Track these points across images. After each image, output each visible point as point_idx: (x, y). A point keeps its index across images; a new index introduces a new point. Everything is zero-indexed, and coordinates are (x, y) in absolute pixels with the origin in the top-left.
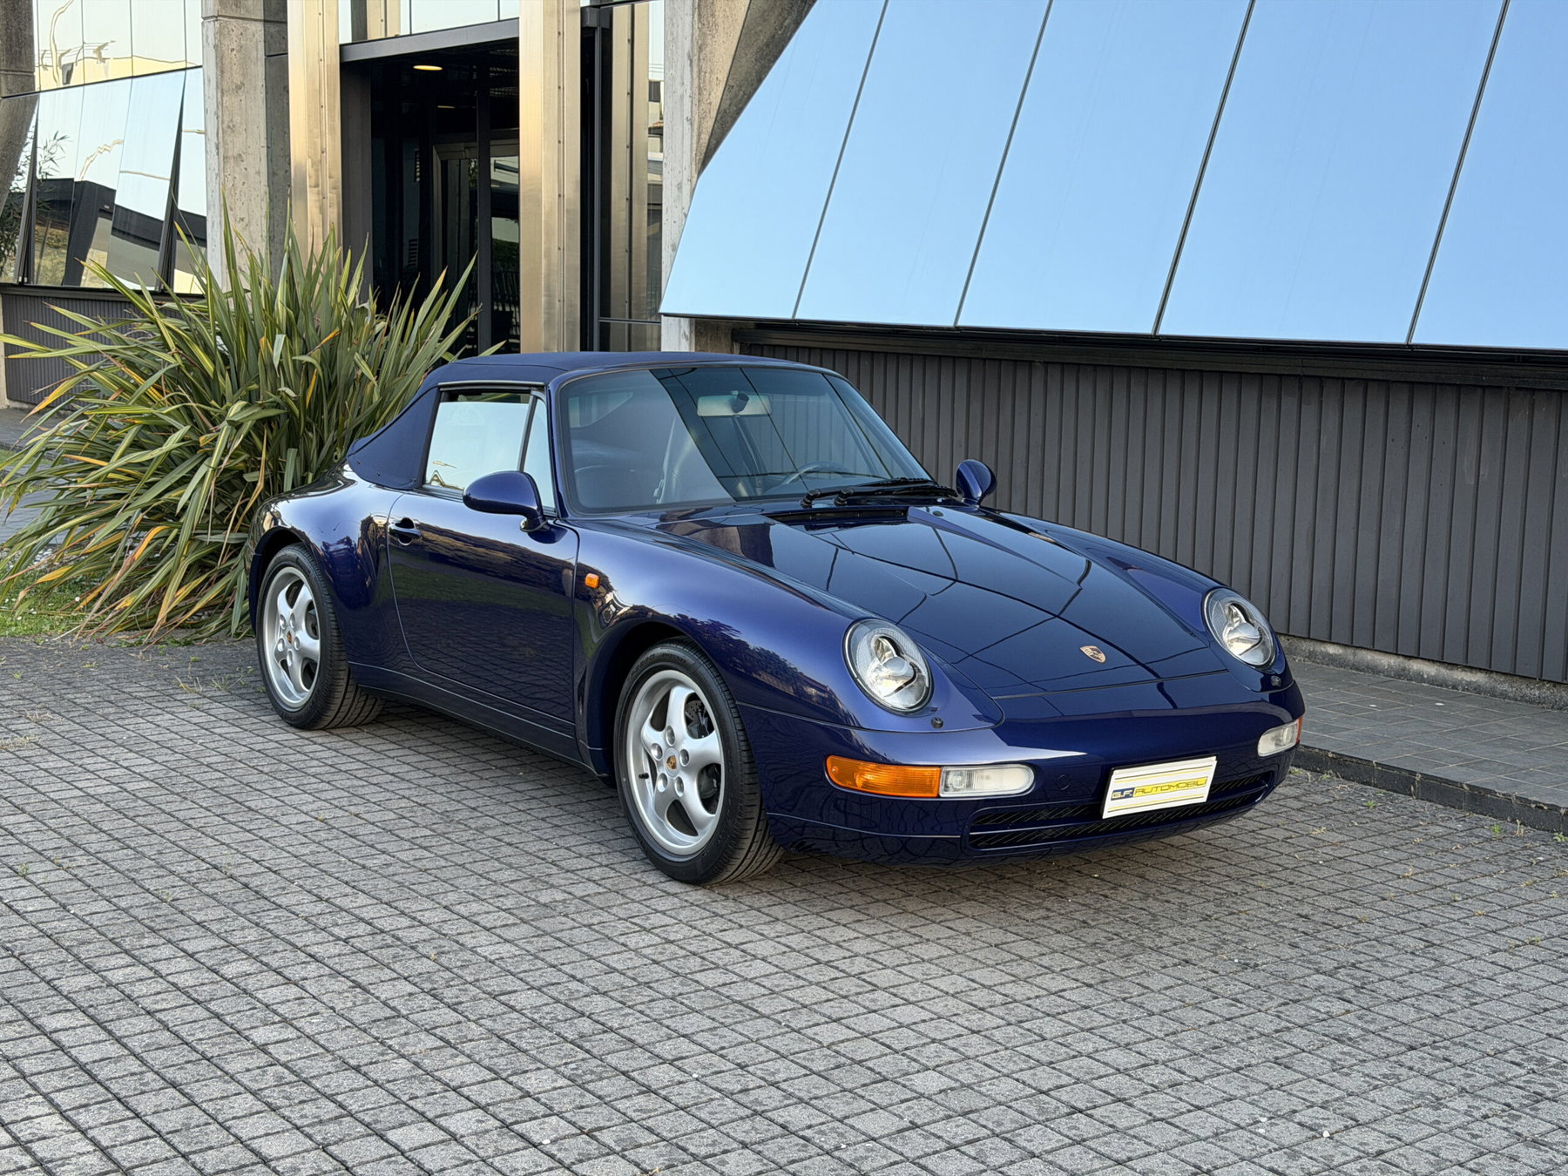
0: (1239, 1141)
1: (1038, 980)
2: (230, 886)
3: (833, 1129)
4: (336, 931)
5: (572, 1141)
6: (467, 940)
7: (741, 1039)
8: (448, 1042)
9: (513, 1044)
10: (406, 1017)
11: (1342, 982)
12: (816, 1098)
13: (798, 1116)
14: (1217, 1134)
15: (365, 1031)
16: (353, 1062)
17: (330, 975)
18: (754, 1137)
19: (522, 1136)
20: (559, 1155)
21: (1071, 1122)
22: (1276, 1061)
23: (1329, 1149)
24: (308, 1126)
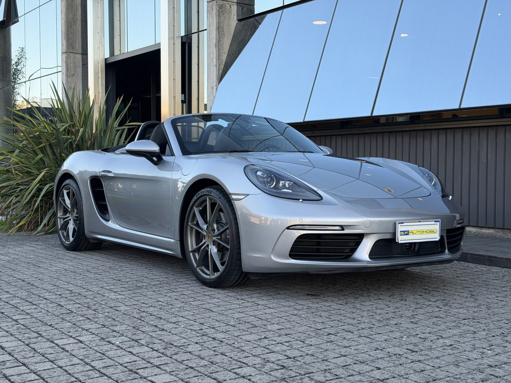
0: (395, 342)
1: (321, 303)
2: (23, 283)
3: (234, 339)
4: (57, 293)
5: (129, 342)
6: (107, 295)
7: (203, 317)
8: (89, 319)
9: (114, 319)
10: (75, 313)
11: (438, 303)
12: (229, 331)
13: (220, 336)
14: (386, 340)
15: (58, 316)
16: (49, 324)
17: (50, 303)
18: (201, 341)
19: (108, 342)
20: (122, 346)
21: (328, 337)
22: (411, 322)
23: (431, 344)
24: (24, 339)
